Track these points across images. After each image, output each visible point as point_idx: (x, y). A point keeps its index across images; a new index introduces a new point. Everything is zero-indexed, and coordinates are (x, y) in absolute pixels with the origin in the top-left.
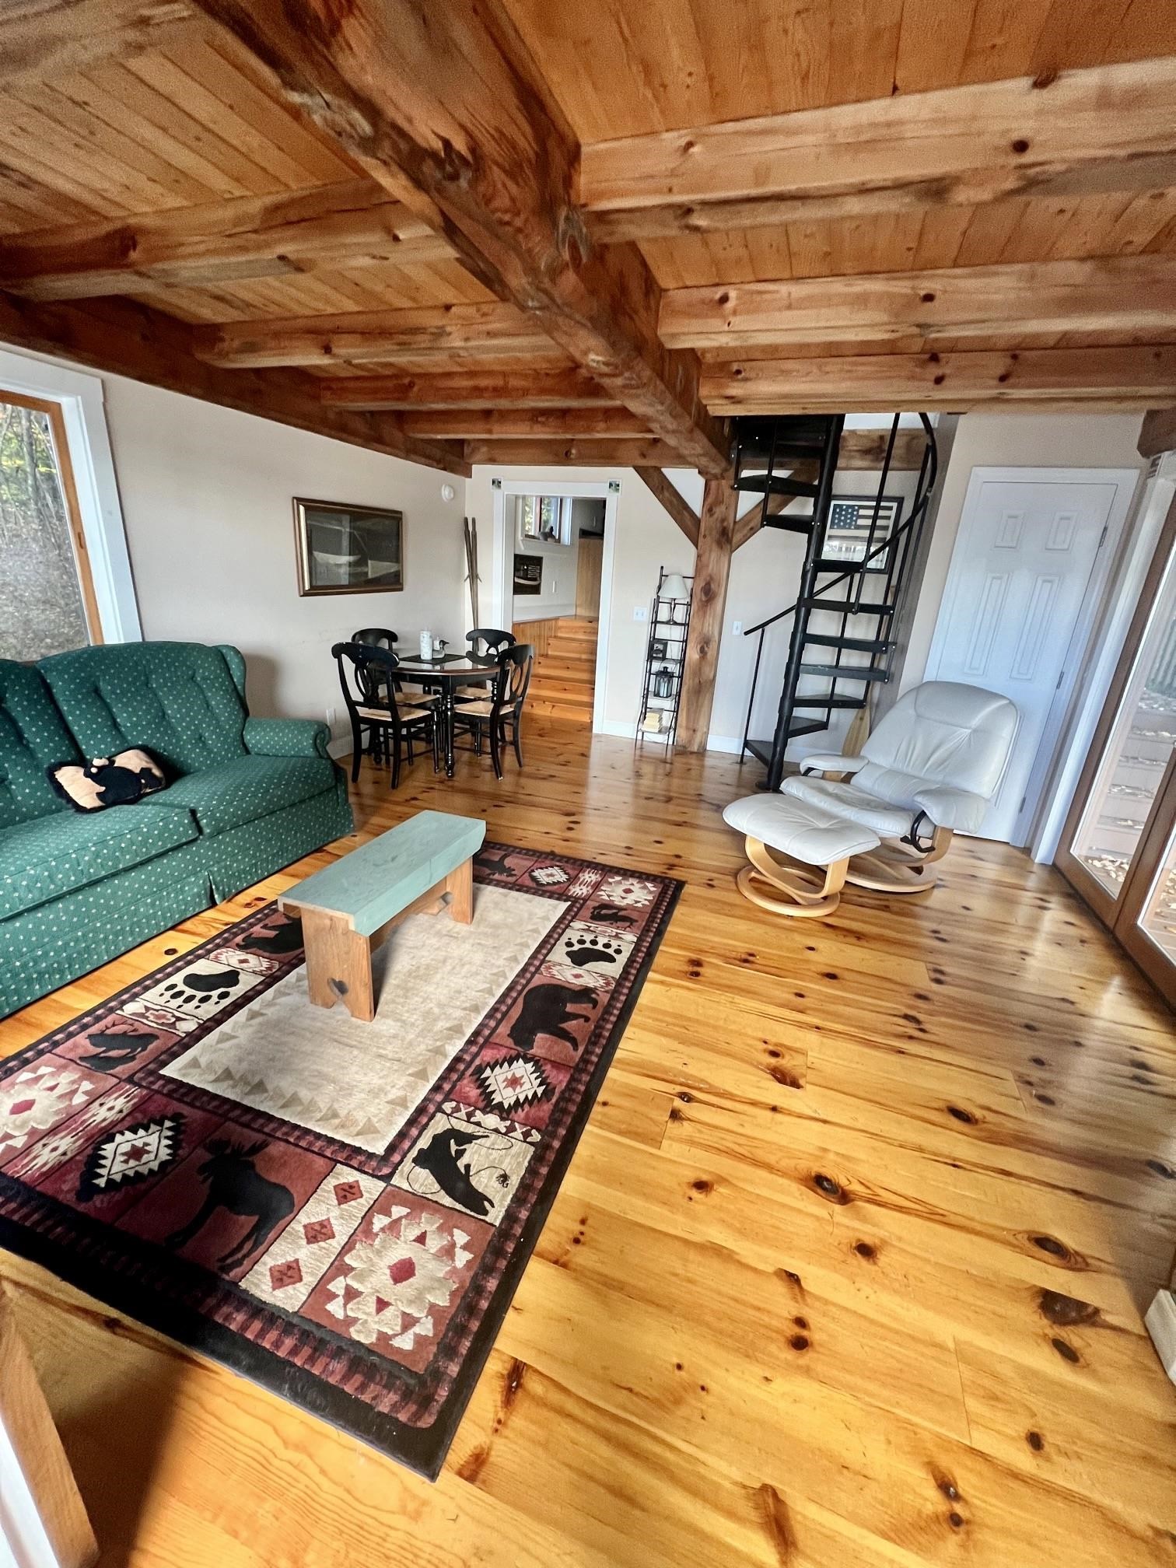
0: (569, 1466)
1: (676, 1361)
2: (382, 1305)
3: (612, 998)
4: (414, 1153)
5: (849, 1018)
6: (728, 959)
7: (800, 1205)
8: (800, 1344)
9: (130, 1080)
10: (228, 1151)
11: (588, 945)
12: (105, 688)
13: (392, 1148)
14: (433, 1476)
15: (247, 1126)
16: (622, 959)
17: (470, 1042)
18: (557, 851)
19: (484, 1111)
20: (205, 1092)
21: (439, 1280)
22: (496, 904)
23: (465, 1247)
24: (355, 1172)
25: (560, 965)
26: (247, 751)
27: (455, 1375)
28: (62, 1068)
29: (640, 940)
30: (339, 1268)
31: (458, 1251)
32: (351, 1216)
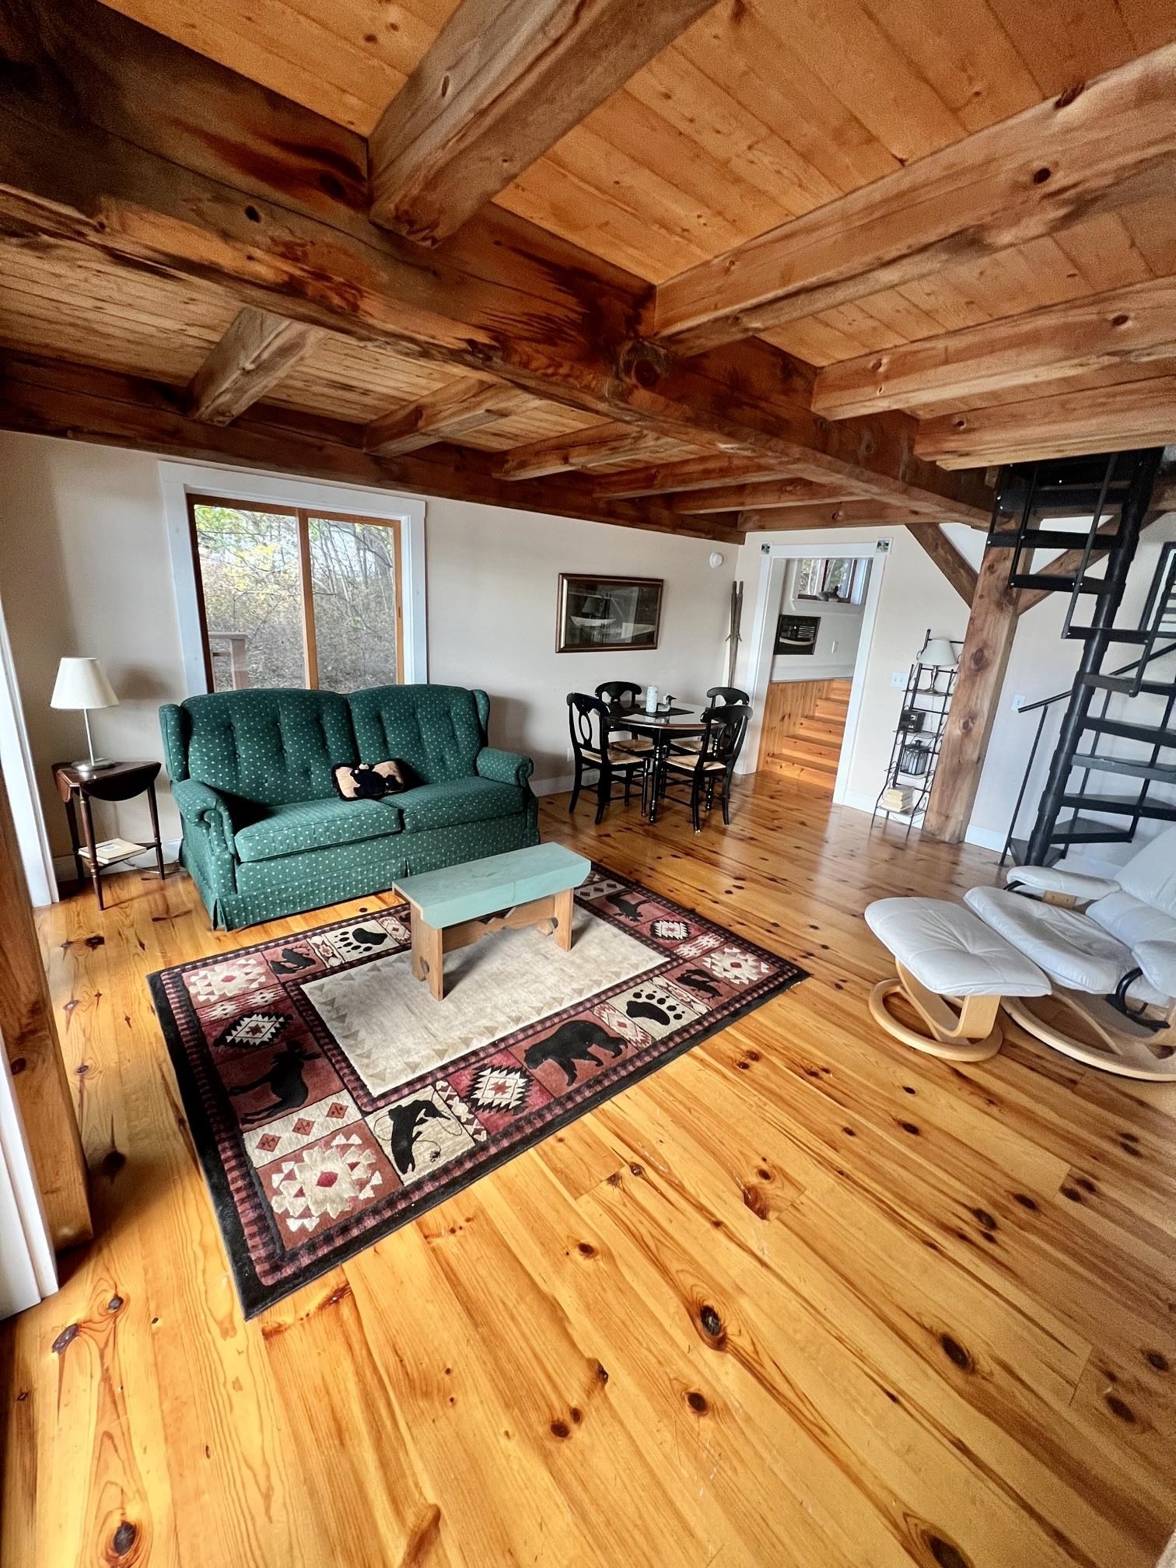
0: (323, 1378)
1: (449, 1366)
2: (301, 1193)
3: (638, 1056)
4: (393, 1106)
5: (893, 1181)
6: (793, 1065)
7: (667, 1323)
8: (560, 1430)
9: (283, 985)
10: (297, 1051)
11: (654, 1002)
12: (385, 715)
13: (383, 1096)
14: (248, 1316)
15: (317, 1040)
16: (675, 1025)
17: (494, 1044)
18: (699, 909)
19: (462, 1100)
20: (313, 1008)
21: (342, 1199)
22: (602, 940)
23: (374, 1188)
24: (351, 1100)
25: (615, 1010)
26: (477, 773)
27: (303, 1265)
28: (260, 964)
29: (710, 1013)
30: (297, 1157)
31: (368, 1187)
32: (327, 1127)
